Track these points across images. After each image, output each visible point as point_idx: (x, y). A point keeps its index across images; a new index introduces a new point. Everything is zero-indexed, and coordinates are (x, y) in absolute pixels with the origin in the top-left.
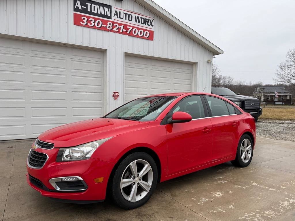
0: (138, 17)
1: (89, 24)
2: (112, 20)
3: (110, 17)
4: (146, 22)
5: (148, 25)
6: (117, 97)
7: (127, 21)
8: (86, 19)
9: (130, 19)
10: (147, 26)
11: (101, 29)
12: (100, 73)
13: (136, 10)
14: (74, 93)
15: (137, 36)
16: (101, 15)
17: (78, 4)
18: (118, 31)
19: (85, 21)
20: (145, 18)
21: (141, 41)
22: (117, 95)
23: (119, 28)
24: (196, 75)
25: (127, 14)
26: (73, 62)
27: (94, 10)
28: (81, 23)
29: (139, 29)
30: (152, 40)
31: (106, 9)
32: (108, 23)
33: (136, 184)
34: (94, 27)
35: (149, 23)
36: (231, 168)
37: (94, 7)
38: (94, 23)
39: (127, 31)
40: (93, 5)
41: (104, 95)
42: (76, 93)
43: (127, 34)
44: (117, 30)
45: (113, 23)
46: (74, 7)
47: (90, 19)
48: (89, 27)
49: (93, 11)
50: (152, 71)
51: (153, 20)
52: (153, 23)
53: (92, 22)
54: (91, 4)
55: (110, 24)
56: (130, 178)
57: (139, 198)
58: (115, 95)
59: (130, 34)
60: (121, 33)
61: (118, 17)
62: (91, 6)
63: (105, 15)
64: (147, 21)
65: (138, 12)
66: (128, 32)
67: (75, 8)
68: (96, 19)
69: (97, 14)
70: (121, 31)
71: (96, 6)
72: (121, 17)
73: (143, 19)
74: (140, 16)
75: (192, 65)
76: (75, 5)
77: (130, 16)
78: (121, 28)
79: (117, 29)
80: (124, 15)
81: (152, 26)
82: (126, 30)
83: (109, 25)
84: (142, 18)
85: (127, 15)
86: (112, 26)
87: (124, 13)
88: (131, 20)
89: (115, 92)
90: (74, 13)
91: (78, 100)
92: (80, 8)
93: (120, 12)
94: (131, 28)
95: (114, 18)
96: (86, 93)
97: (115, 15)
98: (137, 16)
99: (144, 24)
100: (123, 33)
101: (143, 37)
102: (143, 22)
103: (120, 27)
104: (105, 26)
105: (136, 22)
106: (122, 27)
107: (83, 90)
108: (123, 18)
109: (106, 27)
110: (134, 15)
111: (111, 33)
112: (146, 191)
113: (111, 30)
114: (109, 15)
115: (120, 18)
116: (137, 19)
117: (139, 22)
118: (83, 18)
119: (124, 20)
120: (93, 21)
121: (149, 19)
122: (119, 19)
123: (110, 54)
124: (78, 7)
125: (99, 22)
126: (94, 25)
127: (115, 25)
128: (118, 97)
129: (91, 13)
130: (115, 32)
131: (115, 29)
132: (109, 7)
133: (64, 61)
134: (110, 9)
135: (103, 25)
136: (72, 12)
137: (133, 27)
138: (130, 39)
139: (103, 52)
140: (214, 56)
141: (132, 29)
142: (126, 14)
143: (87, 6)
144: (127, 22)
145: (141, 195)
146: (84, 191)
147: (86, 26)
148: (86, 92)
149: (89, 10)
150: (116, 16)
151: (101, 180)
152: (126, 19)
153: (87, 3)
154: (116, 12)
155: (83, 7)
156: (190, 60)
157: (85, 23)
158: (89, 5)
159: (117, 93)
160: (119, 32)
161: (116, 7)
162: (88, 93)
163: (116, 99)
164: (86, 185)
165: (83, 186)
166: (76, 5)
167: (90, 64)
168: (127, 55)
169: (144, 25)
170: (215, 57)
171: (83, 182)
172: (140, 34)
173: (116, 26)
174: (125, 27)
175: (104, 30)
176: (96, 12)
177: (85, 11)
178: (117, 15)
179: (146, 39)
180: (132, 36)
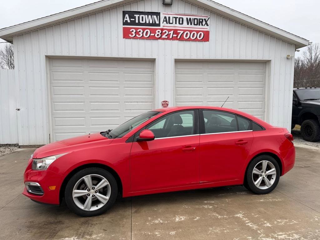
0: (190, 19)
1: (137, 35)
2: (161, 27)
3: (159, 25)
4: (200, 22)
5: (202, 25)
7: (178, 25)
8: (135, 31)
10: (201, 26)
11: (150, 38)
12: (151, 82)
13: (187, 13)
14: (126, 103)
15: (189, 40)
16: (149, 24)
17: (126, 18)
18: (168, 38)
19: (133, 33)
20: (198, 18)
21: (193, 44)
22: (166, 104)
23: (168, 34)
25: (178, 18)
26: (125, 74)
27: (142, 21)
28: (130, 35)
29: (191, 31)
30: (208, 40)
31: (155, 17)
32: (157, 31)
33: (91, 195)
34: (142, 38)
35: (204, 23)
37: (142, 17)
38: (143, 33)
39: (177, 36)
41: (154, 104)
42: (128, 103)
43: (177, 39)
44: (167, 37)
45: (162, 30)
46: (123, 21)
47: (138, 31)
48: (137, 38)
50: (209, 75)
51: (209, 18)
52: (208, 22)
53: (140, 33)
54: (139, 15)
55: (159, 32)
57: (94, 208)
58: (164, 104)
59: (182, 39)
60: (170, 39)
61: (167, 23)
62: (139, 17)
63: (154, 23)
64: (201, 20)
65: (190, 13)
66: (179, 37)
67: (124, 22)
68: (144, 30)
69: (145, 24)
70: (171, 37)
71: (144, 16)
72: (171, 22)
73: (196, 20)
74: (192, 17)
75: (266, 63)
76: (123, 19)
77: (181, 19)
78: (170, 34)
79: (166, 36)
80: (174, 19)
81: (207, 25)
82: (176, 36)
83: (158, 33)
84: (195, 19)
85: (178, 19)
86: (161, 34)
87: (174, 17)
88: (182, 24)
89: (164, 101)
90: (123, 27)
91: (130, 110)
92: (129, 21)
93: (169, 18)
94: (182, 32)
95: (163, 25)
96: (137, 103)
97: (164, 21)
98: (189, 17)
99: (197, 25)
100: (173, 39)
101: (196, 40)
102: (196, 23)
103: (169, 33)
104: (153, 35)
105: (188, 24)
106: (172, 32)
107: (134, 101)
108: (172, 23)
109: (155, 35)
110: (185, 18)
111: (160, 40)
112: (103, 203)
113: (159, 38)
114: (157, 22)
115: (170, 23)
116: (189, 21)
117: (191, 24)
118: (131, 30)
119: (174, 25)
120: (142, 31)
121: (203, 18)
122: (169, 25)
123: (159, 64)
124: (126, 21)
125: (147, 32)
126: (143, 35)
127: (164, 32)
128: (168, 105)
129: (139, 24)
130: (164, 39)
131: (164, 36)
132: (158, 14)
134: (158, 16)
135: (151, 35)
136: (121, 26)
137: (185, 31)
138: (181, 43)
139: (152, 61)
140: (297, 50)
141: (184, 33)
142: (176, 18)
143: (135, 18)
145: (97, 206)
146: (42, 195)
147: (135, 38)
148: (137, 102)
149: (137, 22)
150: (165, 22)
151: (53, 188)
152: (176, 23)
153: (135, 15)
154: (165, 17)
155: (131, 19)
156: (260, 58)
157: (134, 35)
158: (137, 16)
159: (166, 101)
160: (168, 39)
161: (164, 13)
162: (138, 103)
163: (165, 107)
164: (43, 191)
165: (40, 191)
166: (125, 19)
167: (140, 74)
168: (178, 62)
169: (198, 26)
170: (298, 51)
171: (41, 188)
172: (193, 37)
173: (165, 32)
174: (176, 32)
175: (153, 39)
176: (144, 22)
177: (133, 23)
178: (166, 21)
179: (201, 41)
180: (184, 41)
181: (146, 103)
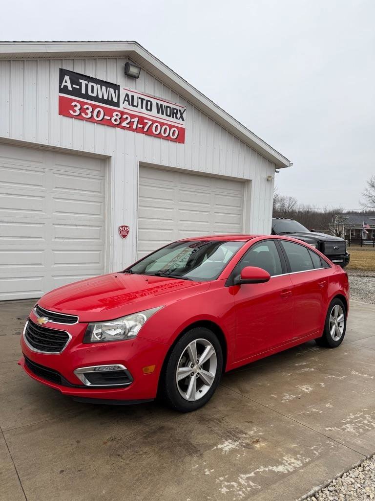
0: (161, 105)
1: (83, 114)
2: (121, 109)
3: (117, 105)
4: (173, 113)
5: (177, 118)
6: (126, 234)
7: (144, 110)
8: (79, 106)
9: (149, 108)
10: (174, 120)
11: (103, 122)
12: (99, 194)
13: (158, 95)
14: (56, 226)
15: (159, 136)
16: (102, 100)
17: (66, 82)
18: (130, 127)
19: (77, 109)
20: (172, 106)
21: (165, 143)
22: (126, 231)
23: (130, 122)
24: (249, 200)
25: (145, 100)
26: (56, 176)
27: (92, 92)
28: (71, 112)
29: (162, 124)
30: (183, 142)
31: (112, 90)
32: (115, 114)
33: (195, 374)
34: (91, 120)
35: (179, 115)
36: (315, 349)
37: (92, 87)
38: (92, 112)
39: (143, 128)
40: (90, 84)
41: (104, 230)
42: (59, 226)
43: (143, 133)
44: (128, 126)
45: (122, 113)
46: (60, 86)
47: (85, 107)
48: (83, 119)
49: (90, 93)
50: (182, 192)
51: (185, 110)
52: (184, 115)
53: (89, 112)
54: (87, 83)
55: (117, 115)
56: (187, 366)
57: (199, 396)
58: (122, 230)
59: (149, 133)
60: (133, 130)
61: (129, 105)
62: (87, 85)
63: (110, 100)
64: (175, 111)
65: (160, 97)
66: (145, 130)
67: (62, 87)
68: (94, 107)
69: (96, 99)
70: (134, 127)
71: (95, 85)
72: (135, 104)
73: (169, 109)
74: (164, 104)
75: (244, 183)
76: (61, 82)
77: (149, 103)
78: (134, 122)
79: (127, 124)
80: (140, 100)
81: (183, 120)
82: (141, 126)
83: (115, 117)
84: (167, 107)
85: (144, 102)
86: (120, 119)
87: (140, 98)
88: (151, 110)
89: (123, 226)
90: (60, 96)
91: (63, 238)
92: (70, 88)
93: (133, 97)
94: (150, 123)
95: (123, 106)
96: (75, 227)
97: (125, 100)
98: (160, 103)
99: (170, 116)
100: (137, 130)
101: (168, 138)
102: (169, 114)
103: (132, 120)
104: (109, 118)
105: (158, 113)
106: (136, 120)
107: (70, 223)
108: (137, 107)
109: (111, 119)
110: (154, 102)
111: (118, 129)
112: (208, 384)
113: (119, 126)
114: (115, 100)
115: (133, 105)
116: (160, 109)
117: (163, 114)
118: (73, 104)
119: (139, 109)
120: (91, 109)
121: (179, 108)
122: (131, 108)
123: (116, 164)
124: (66, 87)
125: (99, 112)
126: (92, 116)
127: (125, 116)
128: (128, 233)
129: (86, 96)
130: (124, 128)
131: (124, 124)
132: (116, 87)
133: (41, 174)
134: (117, 91)
135: (106, 117)
136: (56, 95)
137: (154, 122)
138: (149, 140)
139: (104, 160)
140: (276, 170)
141: (152, 124)
142: (142, 100)
143: (80, 85)
144: (144, 112)
145: (201, 391)
146: (128, 386)
147: (79, 117)
148: (76, 225)
149: (83, 92)
150: (126, 103)
151: (151, 369)
152: (142, 108)
153: (80, 81)
154: (127, 95)
155: (74, 86)
156: (241, 176)
157: (78, 113)
158: (84, 83)
159: (126, 227)
160: (130, 129)
161: (126, 88)
163: (124, 236)
164: (131, 378)
165: (127, 379)
166: (64, 83)
167: (82, 179)
168: (144, 167)
169: (170, 119)
170: (278, 172)
171: (128, 373)
172: (165, 133)
173: (127, 118)
174: (141, 120)
175: (107, 125)
176: (95, 95)
177: (77, 92)
178: (128, 101)
179: (174, 141)
180: (152, 136)
181: (90, 228)
